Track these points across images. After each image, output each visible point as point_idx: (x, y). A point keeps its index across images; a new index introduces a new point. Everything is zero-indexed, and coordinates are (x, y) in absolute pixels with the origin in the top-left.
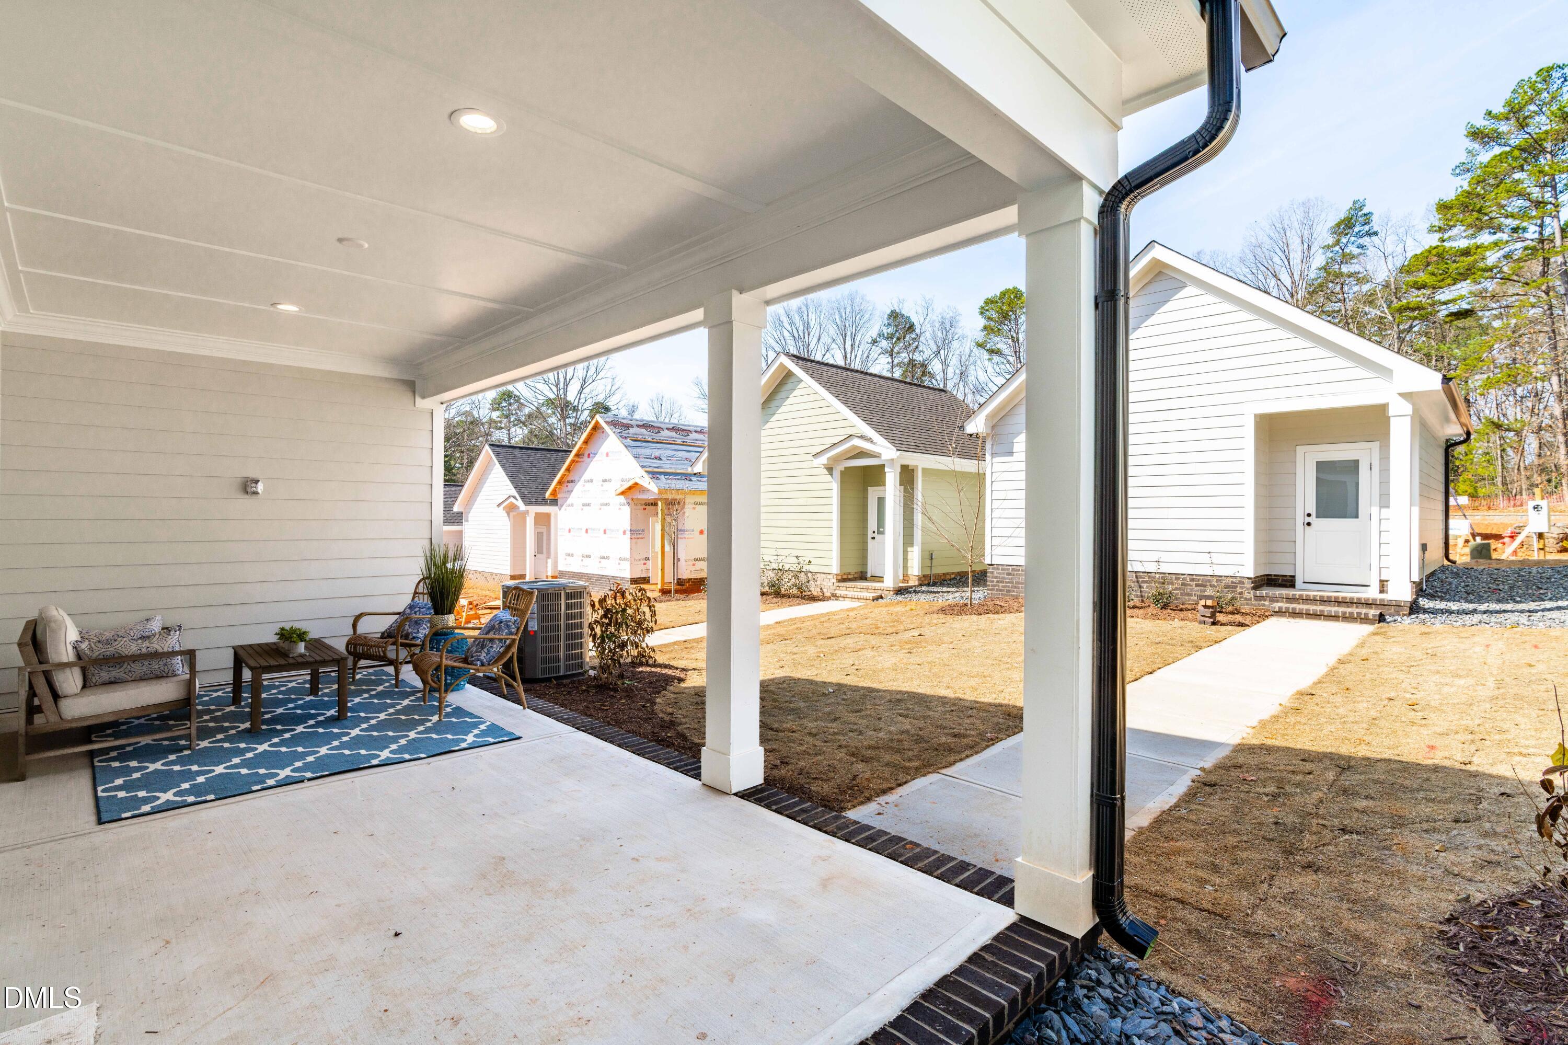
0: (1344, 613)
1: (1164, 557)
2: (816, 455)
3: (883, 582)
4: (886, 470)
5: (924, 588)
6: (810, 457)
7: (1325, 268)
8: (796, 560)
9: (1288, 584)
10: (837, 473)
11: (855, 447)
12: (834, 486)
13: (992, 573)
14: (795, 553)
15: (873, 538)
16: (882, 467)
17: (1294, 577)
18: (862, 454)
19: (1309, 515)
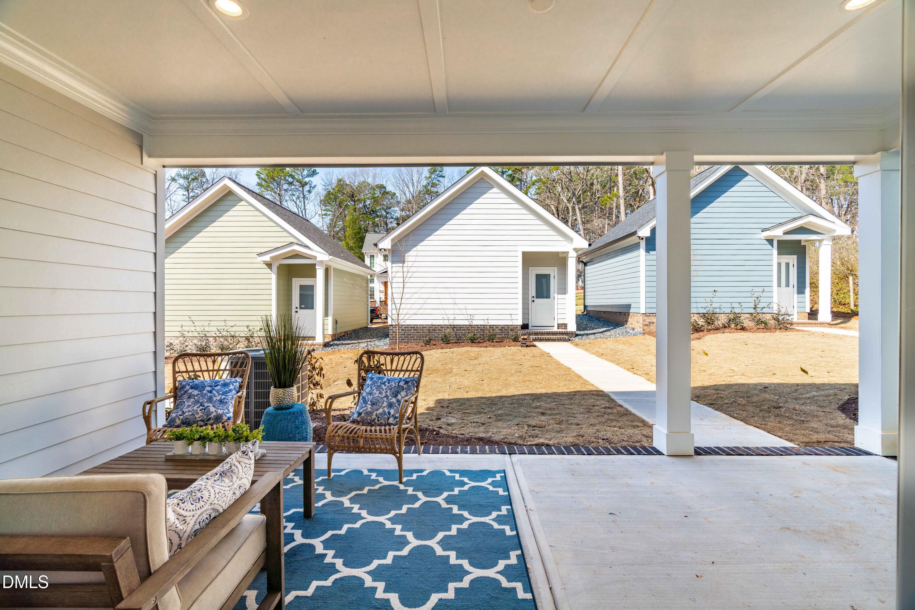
0: (558, 338)
1: (491, 317)
2: (260, 254)
3: (315, 340)
4: (317, 267)
5: (336, 342)
6: (255, 255)
7: (425, 187)
8: (246, 329)
9: (526, 327)
10: (275, 268)
11: (294, 250)
12: (274, 277)
13: (392, 330)
14: (247, 323)
15: (297, 312)
16: (314, 265)
17: (528, 324)
18: (297, 256)
19: (533, 297)
